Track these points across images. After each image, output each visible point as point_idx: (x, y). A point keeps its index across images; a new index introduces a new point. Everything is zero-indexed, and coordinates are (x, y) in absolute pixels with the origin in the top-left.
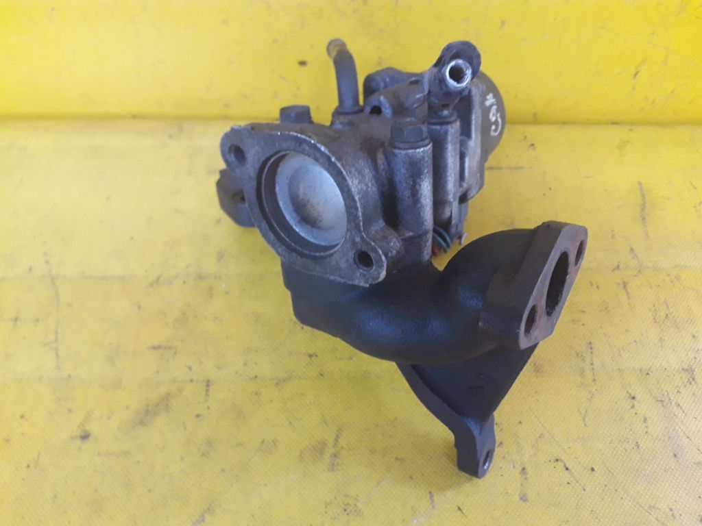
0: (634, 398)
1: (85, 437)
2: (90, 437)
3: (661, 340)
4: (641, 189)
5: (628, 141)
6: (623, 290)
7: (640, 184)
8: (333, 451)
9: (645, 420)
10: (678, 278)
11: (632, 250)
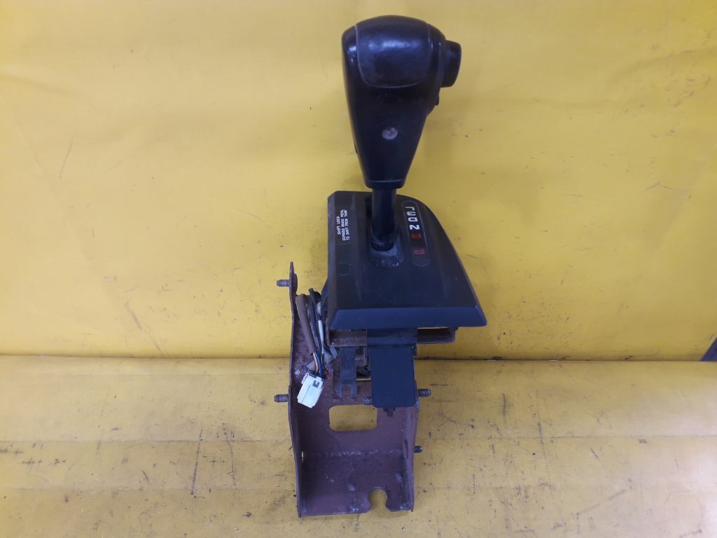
0: (491, 501)
1: (249, 515)
2: (251, 516)
3: (507, 474)
4: (504, 398)
5: (500, 372)
6: (492, 450)
7: (504, 395)
8: (356, 523)
9: (495, 511)
10: (518, 443)
11: (498, 429)
